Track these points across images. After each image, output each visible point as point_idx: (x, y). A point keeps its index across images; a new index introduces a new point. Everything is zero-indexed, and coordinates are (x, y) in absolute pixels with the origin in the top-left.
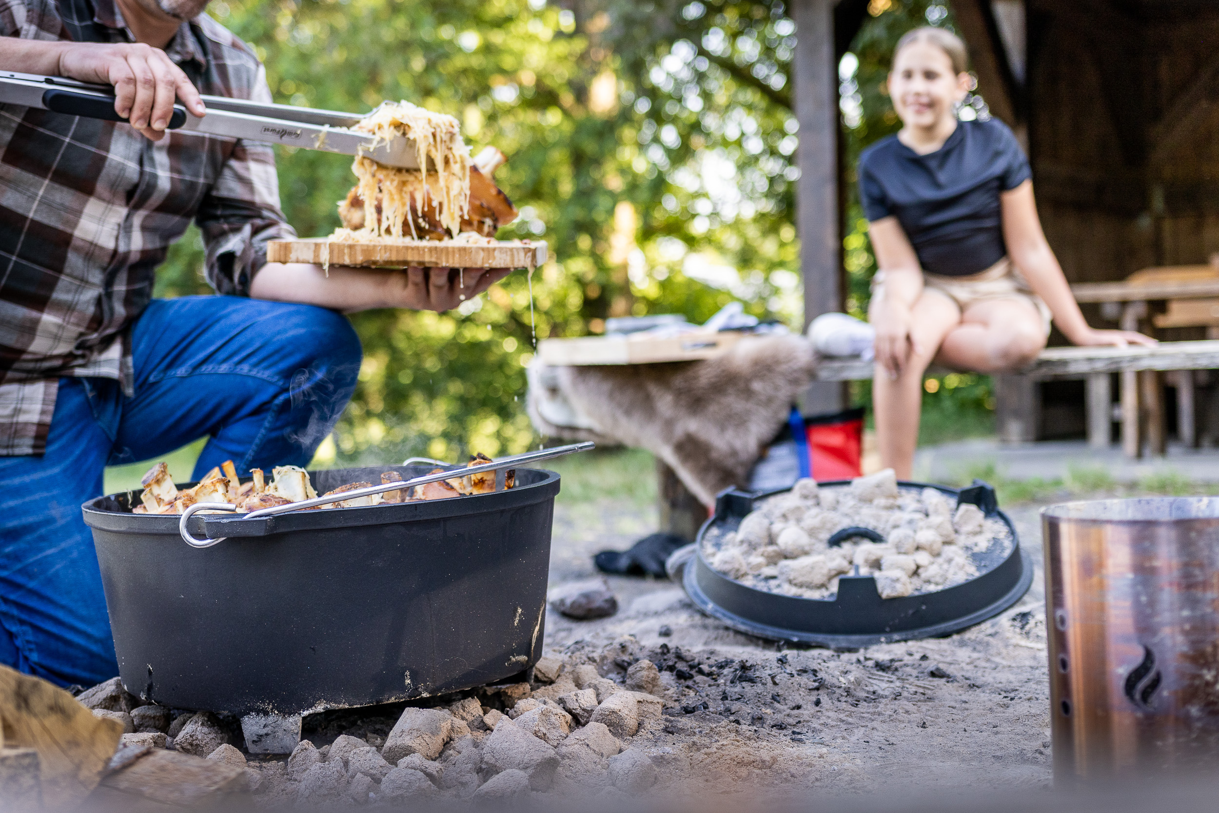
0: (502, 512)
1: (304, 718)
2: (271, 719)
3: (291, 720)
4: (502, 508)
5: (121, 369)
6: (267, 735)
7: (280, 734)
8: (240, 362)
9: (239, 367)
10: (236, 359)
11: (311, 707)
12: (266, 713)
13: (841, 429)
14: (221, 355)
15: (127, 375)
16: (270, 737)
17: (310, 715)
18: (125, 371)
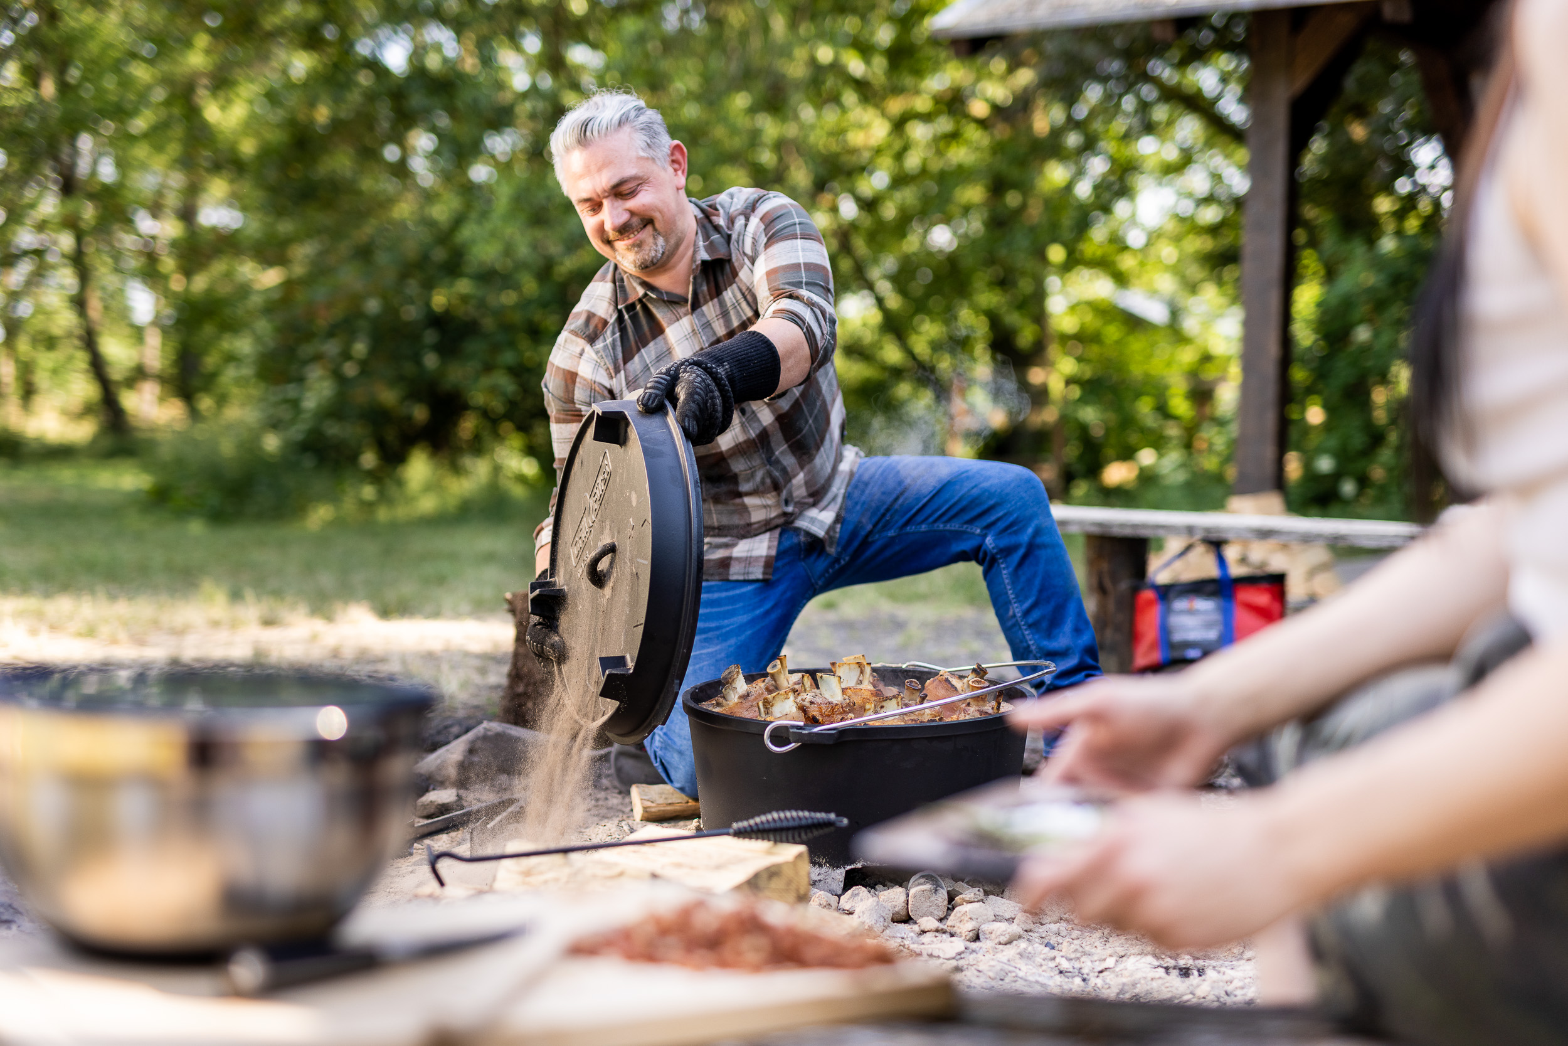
0: (996, 730)
1: (847, 872)
2: (823, 870)
3: (838, 871)
4: (995, 728)
5: (827, 532)
6: (820, 881)
7: (829, 880)
8: (935, 521)
9: (936, 525)
10: (931, 519)
11: (853, 864)
12: (820, 865)
13: (1266, 590)
14: (920, 518)
15: (831, 538)
16: (822, 883)
17: (852, 869)
18: (831, 533)
